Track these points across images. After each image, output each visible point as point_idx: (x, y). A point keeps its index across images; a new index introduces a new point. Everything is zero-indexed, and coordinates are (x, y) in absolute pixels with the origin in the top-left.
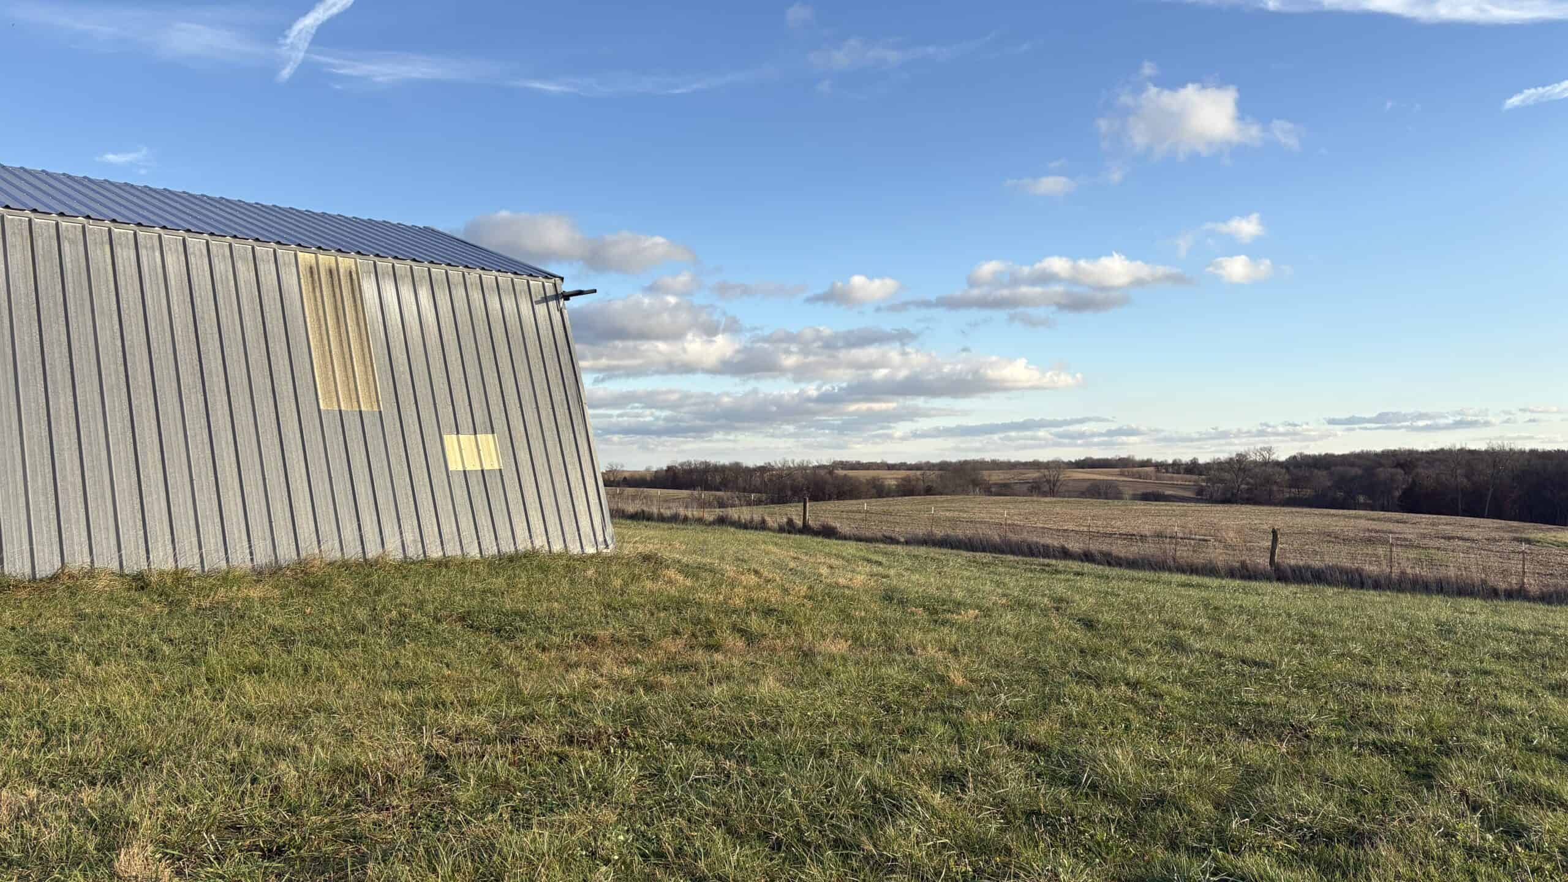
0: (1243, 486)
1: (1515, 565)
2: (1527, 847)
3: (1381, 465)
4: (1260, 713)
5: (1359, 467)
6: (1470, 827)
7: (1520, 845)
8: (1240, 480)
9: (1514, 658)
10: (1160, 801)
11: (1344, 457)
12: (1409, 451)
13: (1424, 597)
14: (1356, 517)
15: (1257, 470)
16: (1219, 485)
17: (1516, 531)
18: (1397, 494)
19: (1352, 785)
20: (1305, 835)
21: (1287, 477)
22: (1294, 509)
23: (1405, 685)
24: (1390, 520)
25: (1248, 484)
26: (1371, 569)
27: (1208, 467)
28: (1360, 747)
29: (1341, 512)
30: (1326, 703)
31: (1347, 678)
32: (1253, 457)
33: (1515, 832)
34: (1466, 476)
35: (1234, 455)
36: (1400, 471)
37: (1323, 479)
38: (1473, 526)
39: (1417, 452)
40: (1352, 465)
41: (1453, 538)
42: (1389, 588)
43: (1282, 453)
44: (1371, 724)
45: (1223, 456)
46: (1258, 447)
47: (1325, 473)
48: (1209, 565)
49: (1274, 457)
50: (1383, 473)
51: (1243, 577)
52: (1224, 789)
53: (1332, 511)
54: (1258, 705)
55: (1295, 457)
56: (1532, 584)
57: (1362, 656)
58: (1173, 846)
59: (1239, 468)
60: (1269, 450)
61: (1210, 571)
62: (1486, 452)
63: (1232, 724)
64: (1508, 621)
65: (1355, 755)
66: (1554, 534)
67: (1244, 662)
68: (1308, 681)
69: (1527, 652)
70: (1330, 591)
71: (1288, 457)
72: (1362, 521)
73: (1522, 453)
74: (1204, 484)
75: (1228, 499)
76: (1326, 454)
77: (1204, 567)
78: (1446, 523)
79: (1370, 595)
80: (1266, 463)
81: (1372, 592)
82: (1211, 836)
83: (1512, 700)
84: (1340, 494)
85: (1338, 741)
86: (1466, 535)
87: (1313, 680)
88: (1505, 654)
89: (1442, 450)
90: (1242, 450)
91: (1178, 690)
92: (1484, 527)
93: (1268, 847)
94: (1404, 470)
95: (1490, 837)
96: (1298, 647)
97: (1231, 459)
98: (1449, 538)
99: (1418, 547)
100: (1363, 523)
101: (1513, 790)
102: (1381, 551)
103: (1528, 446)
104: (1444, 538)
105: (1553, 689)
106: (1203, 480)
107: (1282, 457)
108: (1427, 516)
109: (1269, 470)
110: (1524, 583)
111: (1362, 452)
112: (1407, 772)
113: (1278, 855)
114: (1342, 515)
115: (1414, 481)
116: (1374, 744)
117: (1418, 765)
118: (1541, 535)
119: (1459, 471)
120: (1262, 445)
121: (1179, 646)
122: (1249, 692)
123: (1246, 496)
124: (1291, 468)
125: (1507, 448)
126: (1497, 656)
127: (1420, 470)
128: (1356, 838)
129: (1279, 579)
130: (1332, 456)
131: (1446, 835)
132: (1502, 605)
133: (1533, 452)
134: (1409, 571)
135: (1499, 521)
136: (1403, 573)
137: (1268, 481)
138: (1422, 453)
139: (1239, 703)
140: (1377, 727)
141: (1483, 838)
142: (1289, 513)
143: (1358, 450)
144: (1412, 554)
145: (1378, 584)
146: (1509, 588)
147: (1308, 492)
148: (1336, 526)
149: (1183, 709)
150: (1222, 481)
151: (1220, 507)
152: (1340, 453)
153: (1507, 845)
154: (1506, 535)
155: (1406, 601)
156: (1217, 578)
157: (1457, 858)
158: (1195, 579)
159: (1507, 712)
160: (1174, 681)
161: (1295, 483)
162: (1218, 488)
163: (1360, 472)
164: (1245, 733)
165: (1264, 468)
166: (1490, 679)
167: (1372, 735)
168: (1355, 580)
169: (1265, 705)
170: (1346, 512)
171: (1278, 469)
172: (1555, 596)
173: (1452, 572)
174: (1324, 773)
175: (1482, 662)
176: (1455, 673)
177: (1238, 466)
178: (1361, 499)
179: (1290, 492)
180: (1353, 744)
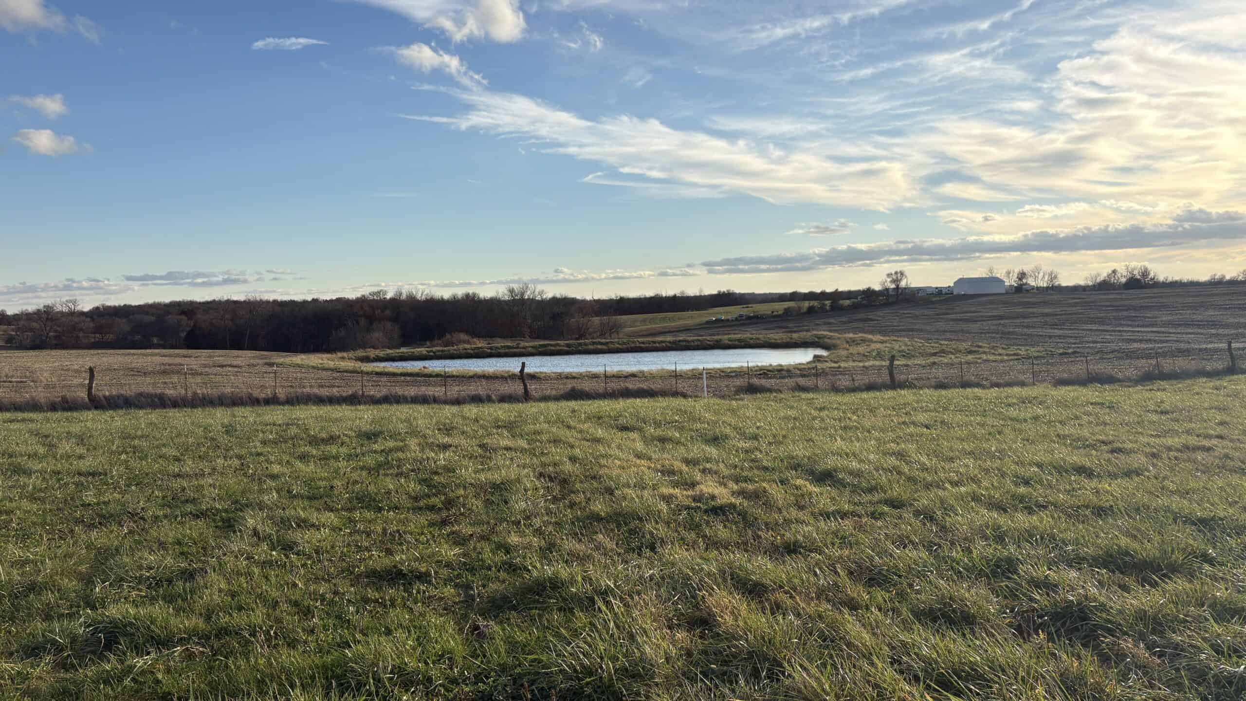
0: (51, 334)
1: (269, 381)
2: (298, 554)
3: (169, 313)
4: (102, 509)
5: (153, 315)
6: (263, 551)
7: (293, 554)
8: (48, 328)
9: (276, 443)
10: (33, 588)
11: (139, 307)
12: (190, 301)
13: (211, 409)
14: (152, 355)
15: (64, 319)
16: (29, 334)
17: (265, 358)
18: (183, 335)
19: (179, 543)
20: (151, 583)
21: (92, 325)
22: (100, 351)
23: (207, 471)
24: (178, 356)
25: (56, 331)
26: (170, 392)
27: (16, 318)
28: (182, 518)
29: (140, 351)
30: (153, 492)
31: (163, 472)
32: (59, 308)
33: (288, 547)
34: (232, 320)
35: (41, 307)
36: (184, 317)
37: (123, 325)
38: (238, 356)
39: (196, 303)
40: (147, 313)
41: (225, 366)
42: (185, 406)
43: (86, 306)
44: (187, 501)
45: (31, 308)
46: (64, 300)
47: (124, 320)
48: (31, 402)
49: (79, 308)
50: (172, 319)
51: (65, 409)
52: (83, 568)
53: (132, 351)
54: (98, 504)
55: (97, 308)
56: (281, 393)
57: (174, 456)
58: (48, 618)
59: (47, 319)
60: (74, 302)
61: (34, 407)
62: (245, 301)
63: (79, 521)
64: (268, 418)
65: (179, 523)
66: (290, 359)
67: (80, 474)
68: (137, 480)
69: (282, 437)
70: (141, 413)
71: (91, 308)
72: (157, 357)
73: (268, 302)
74: (14, 333)
75: (38, 345)
76: (125, 305)
77: (27, 403)
78: (220, 356)
79: (172, 413)
80: (72, 314)
81: (172, 410)
82: (79, 603)
83: (276, 469)
84: (138, 337)
85: (166, 516)
86: (235, 363)
87: (139, 479)
88: (269, 441)
89: (214, 301)
90: (49, 302)
91: (25, 504)
92: (244, 357)
93: (125, 598)
94: (187, 316)
95: (274, 553)
96: (123, 457)
97: (39, 310)
98: (222, 366)
99: (201, 374)
100: (158, 359)
101: (284, 523)
102: (175, 378)
103: (271, 297)
104: (219, 366)
105: (301, 458)
106: (13, 330)
107: (87, 308)
108: (206, 351)
109: (76, 319)
110: (276, 393)
111: (154, 303)
112: (216, 527)
113: (134, 601)
114: (141, 354)
115: (194, 326)
116: (191, 513)
117: (223, 520)
118: (282, 360)
119: (227, 316)
120: (68, 298)
121: (19, 470)
122: (89, 496)
123: (54, 342)
124: (95, 317)
125: (258, 299)
126: (264, 443)
127: (199, 316)
128: (189, 575)
129: (96, 408)
130: (130, 306)
131: (248, 558)
132: (260, 410)
133: (275, 302)
134: (199, 391)
135: (254, 352)
136: (195, 394)
137: (74, 328)
138: (200, 303)
139: (82, 505)
140: (194, 501)
141: (271, 555)
142: (96, 354)
143: (151, 301)
144: (199, 379)
145: (176, 403)
146: (267, 397)
147: (110, 337)
148: (137, 362)
149: (34, 518)
150: (31, 330)
151: (32, 353)
152: (137, 304)
153: (285, 555)
154: (261, 362)
155: (199, 413)
156: (40, 412)
157: (256, 570)
158: (20, 415)
159: (273, 477)
160: (20, 498)
161: (98, 330)
162: (27, 335)
163: (153, 319)
164: (91, 526)
165: (70, 318)
166: (262, 458)
167: (189, 508)
168: (160, 402)
169: (104, 503)
170: (143, 351)
171: (83, 318)
172: (295, 400)
173: (228, 390)
174: (159, 540)
175: (256, 448)
176: (240, 457)
177: (46, 316)
178: (155, 340)
179: (95, 338)
180: (177, 516)
